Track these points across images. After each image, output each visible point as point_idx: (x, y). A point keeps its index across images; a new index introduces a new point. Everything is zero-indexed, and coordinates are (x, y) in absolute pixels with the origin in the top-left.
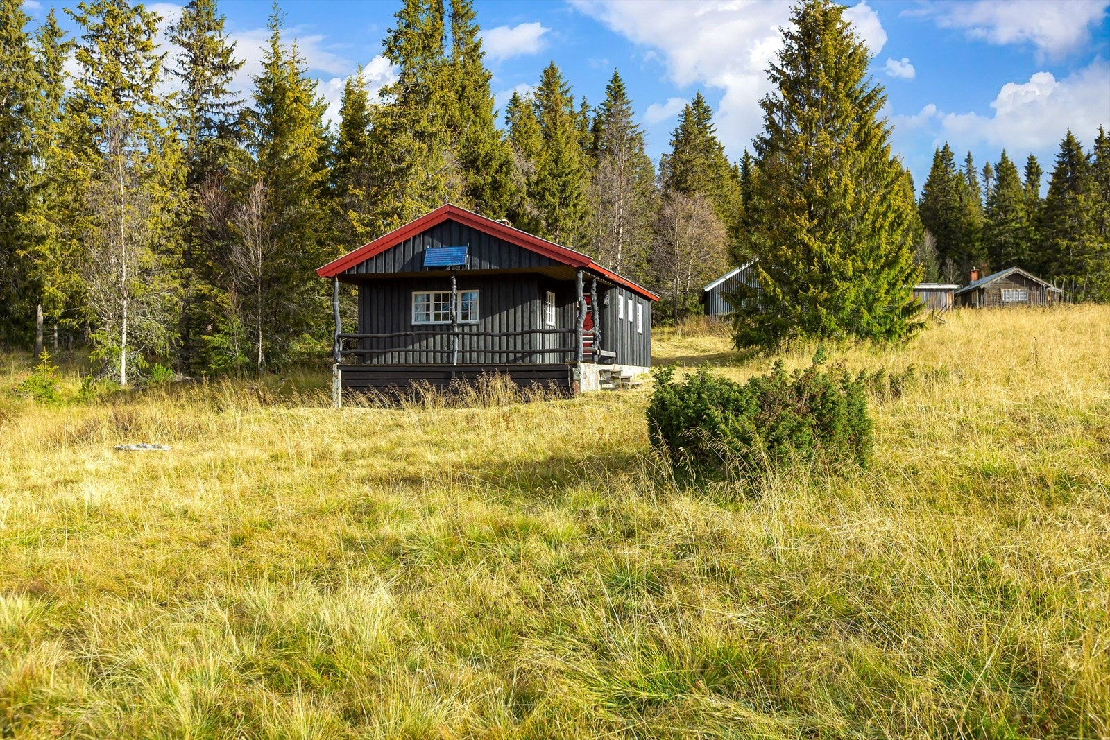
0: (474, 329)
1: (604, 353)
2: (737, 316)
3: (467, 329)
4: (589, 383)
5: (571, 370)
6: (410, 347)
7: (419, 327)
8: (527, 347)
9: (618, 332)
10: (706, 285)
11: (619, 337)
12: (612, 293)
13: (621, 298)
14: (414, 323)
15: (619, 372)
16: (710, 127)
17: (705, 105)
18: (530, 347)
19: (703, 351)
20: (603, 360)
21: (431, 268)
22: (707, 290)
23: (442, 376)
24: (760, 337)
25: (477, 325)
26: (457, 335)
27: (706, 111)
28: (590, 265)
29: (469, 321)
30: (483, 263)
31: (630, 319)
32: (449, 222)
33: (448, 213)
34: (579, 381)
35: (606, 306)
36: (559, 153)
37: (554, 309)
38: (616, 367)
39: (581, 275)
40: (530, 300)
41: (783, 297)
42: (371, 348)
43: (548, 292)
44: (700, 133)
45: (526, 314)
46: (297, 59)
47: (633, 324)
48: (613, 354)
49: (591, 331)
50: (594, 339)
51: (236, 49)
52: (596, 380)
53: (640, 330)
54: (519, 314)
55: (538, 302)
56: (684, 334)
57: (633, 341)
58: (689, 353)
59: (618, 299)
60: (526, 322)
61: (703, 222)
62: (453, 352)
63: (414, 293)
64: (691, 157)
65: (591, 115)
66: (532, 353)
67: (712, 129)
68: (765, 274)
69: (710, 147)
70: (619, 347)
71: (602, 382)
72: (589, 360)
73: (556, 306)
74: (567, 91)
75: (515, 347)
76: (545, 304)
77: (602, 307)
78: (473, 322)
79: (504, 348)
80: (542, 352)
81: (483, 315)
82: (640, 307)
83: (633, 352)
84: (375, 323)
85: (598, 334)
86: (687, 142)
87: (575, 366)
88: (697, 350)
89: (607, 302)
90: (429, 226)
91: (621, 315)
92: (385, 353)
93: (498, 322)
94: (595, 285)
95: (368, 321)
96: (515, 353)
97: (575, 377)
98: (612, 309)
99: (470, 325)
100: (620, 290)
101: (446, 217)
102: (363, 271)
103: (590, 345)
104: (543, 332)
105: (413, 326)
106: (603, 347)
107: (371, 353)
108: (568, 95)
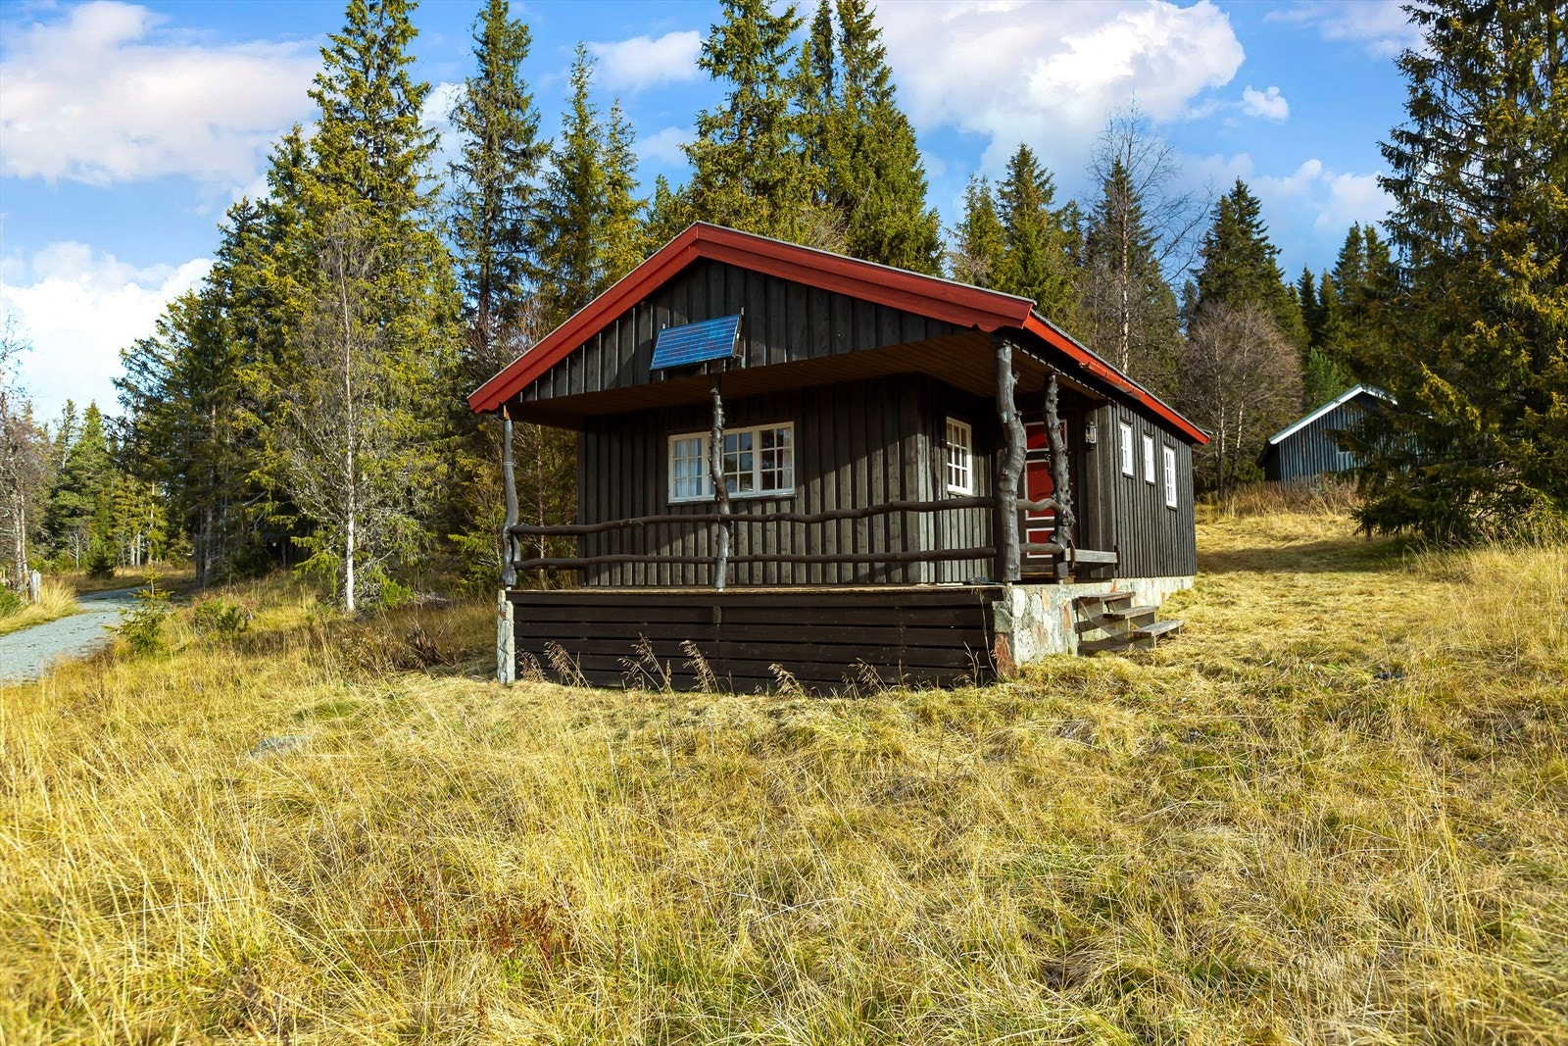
0: (786, 507)
1: (1084, 556)
2: (1365, 472)
3: (771, 509)
4: (1042, 635)
5: (989, 607)
6: (666, 552)
7: (682, 506)
8: (896, 547)
9: (1121, 510)
10: (1274, 435)
11: (1125, 518)
12: (1104, 416)
13: (1127, 432)
14: (672, 499)
15: (1125, 601)
16: (1257, 226)
17: (1249, 195)
18: (905, 547)
19: (1285, 538)
20: (1084, 573)
21: (670, 372)
22: (1274, 442)
23: (693, 616)
24: (1432, 509)
25: (791, 499)
26: (726, 521)
27: (1252, 202)
28: (1029, 324)
29: (776, 492)
30: (774, 351)
31: (1150, 477)
32: (701, 265)
33: (696, 243)
34: (1010, 636)
35: (1089, 447)
36: (1028, 251)
37: (969, 458)
38: (1121, 586)
39: (1007, 355)
40: (904, 435)
41: (1484, 426)
42: (599, 554)
43: (949, 420)
44: (1244, 233)
45: (894, 470)
46: (619, 128)
47: (1157, 488)
48: (1109, 557)
49: (1045, 503)
50: (1058, 523)
51: (541, 126)
52: (1064, 625)
53: (1172, 502)
54: (878, 472)
55: (922, 442)
56: (1241, 512)
57: (1157, 524)
58: (1258, 543)
59: (1119, 432)
60: (895, 488)
61: (1260, 344)
62: (716, 562)
63: (672, 439)
64: (1231, 267)
65: (1084, 224)
66: (908, 561)
67: (1261, 227)
68: (1436, 380)
69: (1258, 252)
70: (1125, 539)
71: (1081, 628)
72: (1041, 575)
73: (976, 453)
74: (1046, 182)
75: (871, 549)
76: (942, 445)
77: (1079, 451)
78: (783, 492)
79: (848, 550)
80: (938, 557)
81: (803, 478)
82: (1168, 453)
83: (1159, 548)
84: (604, 503)
85: (1067, 509)
86: (1225, 246)
87: (999, 595)
88: (1273, 537)
89: (1092, 436)
90: (661, 279)
91: (1128, 469)
92: (622, 563)
93: (837, 489)
94: (1054, 390)
95: (593, 501)
96: (872, 562)
97: (999, 626)
98: (1104, 452)
99: (778, 500)
100: (1122, 411)
101: (693, 254)
102: (549, 393)
103: (1046, 538)
104: (937, 507)
105: (670, 507)
106: (1082, 540)
107: (598, 564)
108: (1047, 187)
